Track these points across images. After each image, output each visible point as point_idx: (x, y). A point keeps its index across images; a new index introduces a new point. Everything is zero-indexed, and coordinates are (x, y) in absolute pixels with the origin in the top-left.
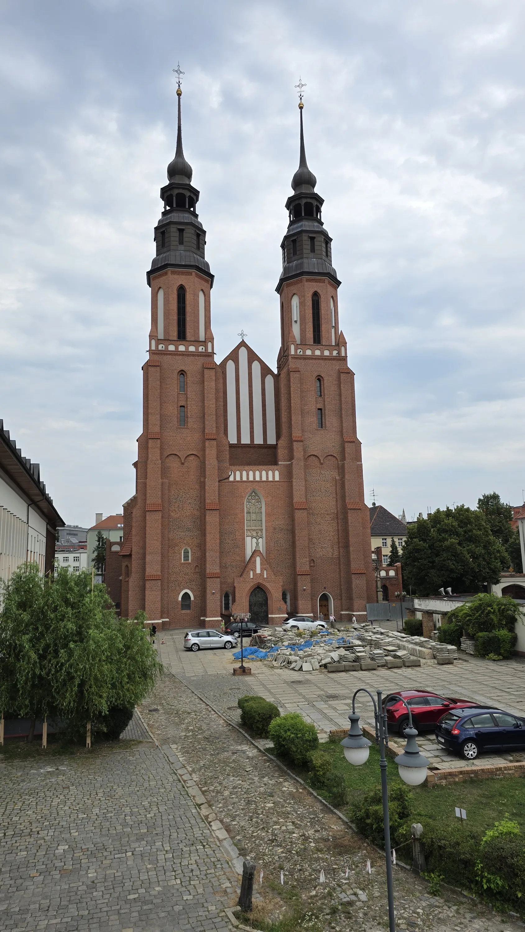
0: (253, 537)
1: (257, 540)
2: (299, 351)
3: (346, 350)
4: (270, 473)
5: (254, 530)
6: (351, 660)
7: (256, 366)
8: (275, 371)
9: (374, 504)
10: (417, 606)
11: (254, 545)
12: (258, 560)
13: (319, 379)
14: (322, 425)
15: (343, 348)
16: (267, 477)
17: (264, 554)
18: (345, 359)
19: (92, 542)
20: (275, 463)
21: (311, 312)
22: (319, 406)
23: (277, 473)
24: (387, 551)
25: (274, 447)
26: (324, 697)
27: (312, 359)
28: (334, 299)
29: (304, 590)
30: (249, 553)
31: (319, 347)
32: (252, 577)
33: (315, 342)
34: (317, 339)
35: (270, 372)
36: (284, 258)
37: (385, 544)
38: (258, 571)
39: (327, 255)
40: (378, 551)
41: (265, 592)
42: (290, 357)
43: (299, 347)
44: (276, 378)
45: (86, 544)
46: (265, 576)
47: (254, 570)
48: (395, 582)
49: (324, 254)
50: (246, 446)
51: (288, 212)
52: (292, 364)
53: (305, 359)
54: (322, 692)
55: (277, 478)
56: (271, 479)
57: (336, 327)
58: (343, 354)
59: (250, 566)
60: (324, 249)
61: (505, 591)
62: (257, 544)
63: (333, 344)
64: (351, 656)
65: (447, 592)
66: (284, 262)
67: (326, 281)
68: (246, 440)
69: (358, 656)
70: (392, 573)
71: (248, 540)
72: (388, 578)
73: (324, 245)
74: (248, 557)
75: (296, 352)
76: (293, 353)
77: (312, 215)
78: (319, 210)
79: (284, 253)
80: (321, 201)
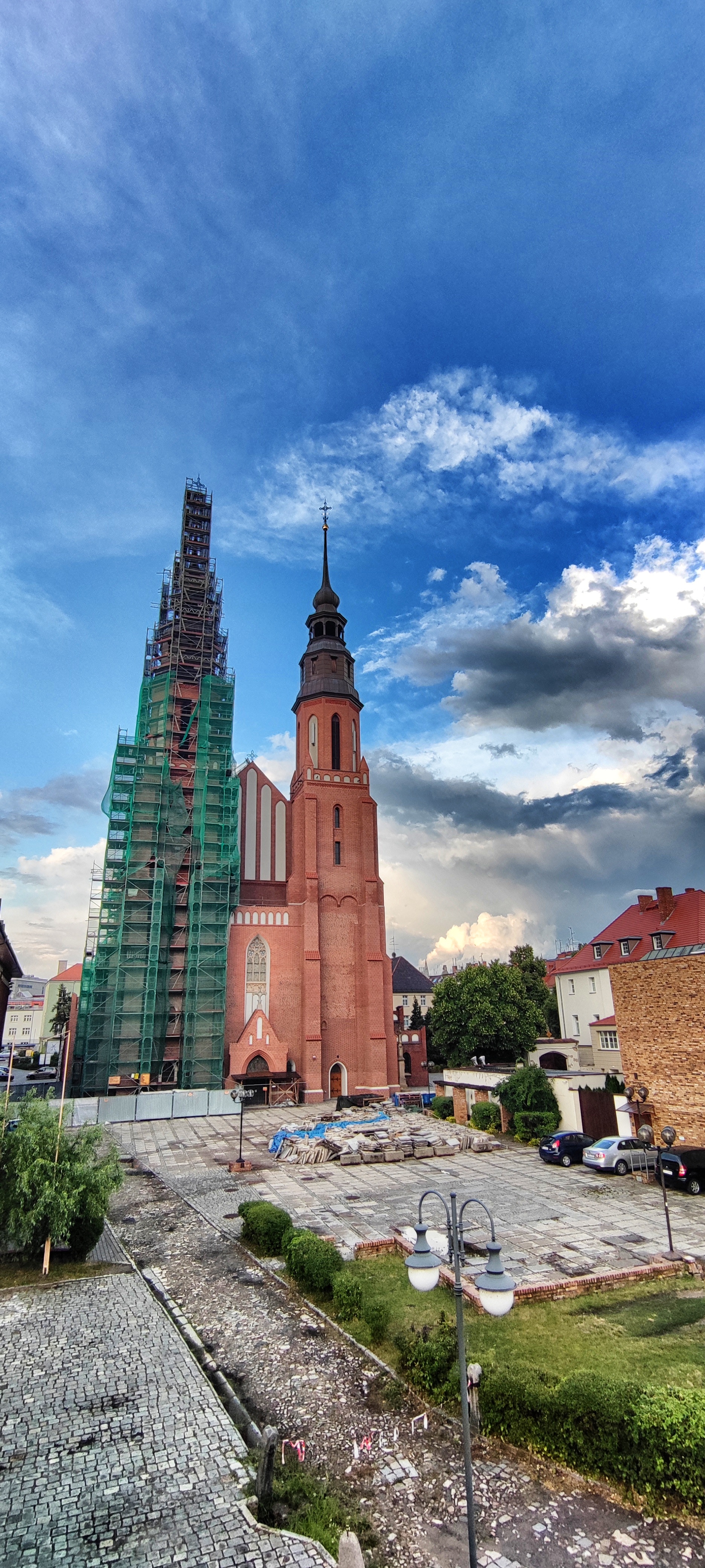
0: (254, 994)
1: (260, 997)
2: (316, 776)
3: (368, 777)
4: (278, 915)
5: (256, 985)
6: (371, 1148)
7: (266, 791)
8: (288, 798)
9: (394, 954)
10: (446, 1079)
11: (256, 1004)
12: (260, 1022)
13: (337, 809)
14: (338, 860)
15: (365, 776)
16: (275, 921)
17: (267, 1016)
18: (366, 787)
19: (51, 999)
20: (285, 904)
21: (330, 734)
22: (337, 839)
23: (286, 916)
24: (408, 1011)
25: (283, 885)
26: (342, 1198)
27: (330, 785)
28: (356, 722)
29: (314, 1059)
30: (248, 1015)
31: (338, 773)
32: (251, 1043)
33: (333, 768)
34: (336, 764)
35: (281, 798)
36: (302, 676)
37: (406, 1002)
38: (259, 1036)
39: (349, 676)
40: (399, 1011)
41: (266, 1063)
42: (305, 783)
43: (316, 771)
44: (289, 805)
45: (41, 998)
46: (267, 1043)
47: (254, 1034)
48: (418, 1049)
49: (346, 675)
50: (266, 884)
51: (308, 630)
52: (307, 789)
53: (323, 785)
54: (340, 1192)
55: (286, 923)
56: (278, 923)
57: (357, 753)
58: (365, 782)
59: (249, 1029)
60: (346, 670)
61: (543, 1059)
62: (260, 1002)
63: (354, 770)
64: (373, 1144)
65: (479, 1061)
66: (302, 680)
67: (348, 703)
68: (265, 876)
69: (381, 1144)
70: (415, 1038)
71: (248, 997)
72: (410, 1044)
73: (346, 666)
74: (247, 1019)
75: (313, 776)
76: (309, 778)
77: (334, 635)
78: (341, 630)
79: (302, 672)
80: (344, 622)
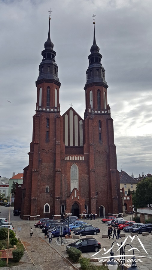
1: (75, 184)
4: (81, 157)
5: (74, 180)
7: (76, 116)
8: (83, 119)
10: (138, 212)
11: (74, 186)
12: (76, 192)
13: (100, 122)
14: (101, 139)
15: (109, 110)
17: (78, 190)
19: (11, 184)
21: (97, 97)
22: (100, 132)
23: (83, 157)
24: (126, 190)
25: (82, 147)
27: (97, 114)
28: (106, 92)
30: (72, 190)
31: (100, 110)
32: (73, 199)
33: (98, 108)
35: (81, 119)
36: (87, 77)
38: (76, 196)
39: (103, 76)
40: (123, 189)
41: (78, 205)
44: (84, 121)
45: (8, 185)
46: (78, 198)
47: (74, 196)
48: (129, 202)
49: (102, 76)
50: (72, 147)
51: (89, 60)
52: (89, 116)
53: (95, 114)
55: (83, 159)
56: (81, 159)
57: (106, 103)
58: (109, 113)
59: (72, 194)
60: (102, 74)
63: (105, 109)
65: (150, 206)
66: (87, 78)
67: (103, 86)
68: (72, 144)
70: (128, 198)
71: (72, 184)
72: (127, 200)
73: (102, 72)
75: (91, 111)
76: (90, 112)
77: (98, 61)
78: (100, 60)
79: (87, 75)
80: (101, 57)
